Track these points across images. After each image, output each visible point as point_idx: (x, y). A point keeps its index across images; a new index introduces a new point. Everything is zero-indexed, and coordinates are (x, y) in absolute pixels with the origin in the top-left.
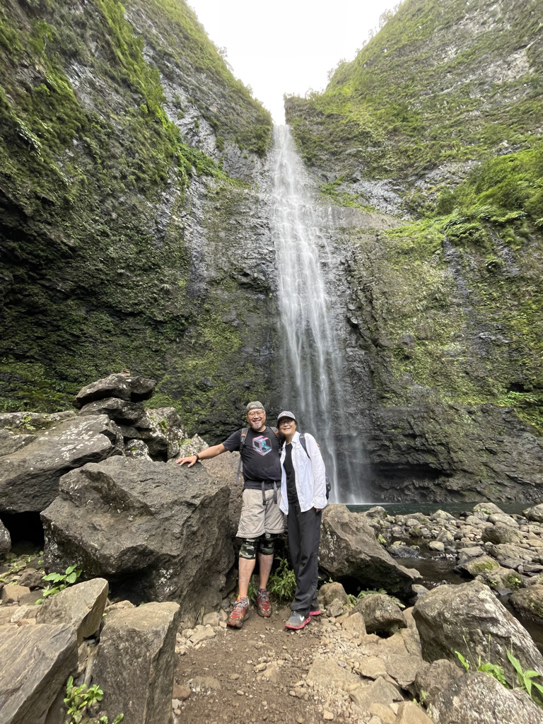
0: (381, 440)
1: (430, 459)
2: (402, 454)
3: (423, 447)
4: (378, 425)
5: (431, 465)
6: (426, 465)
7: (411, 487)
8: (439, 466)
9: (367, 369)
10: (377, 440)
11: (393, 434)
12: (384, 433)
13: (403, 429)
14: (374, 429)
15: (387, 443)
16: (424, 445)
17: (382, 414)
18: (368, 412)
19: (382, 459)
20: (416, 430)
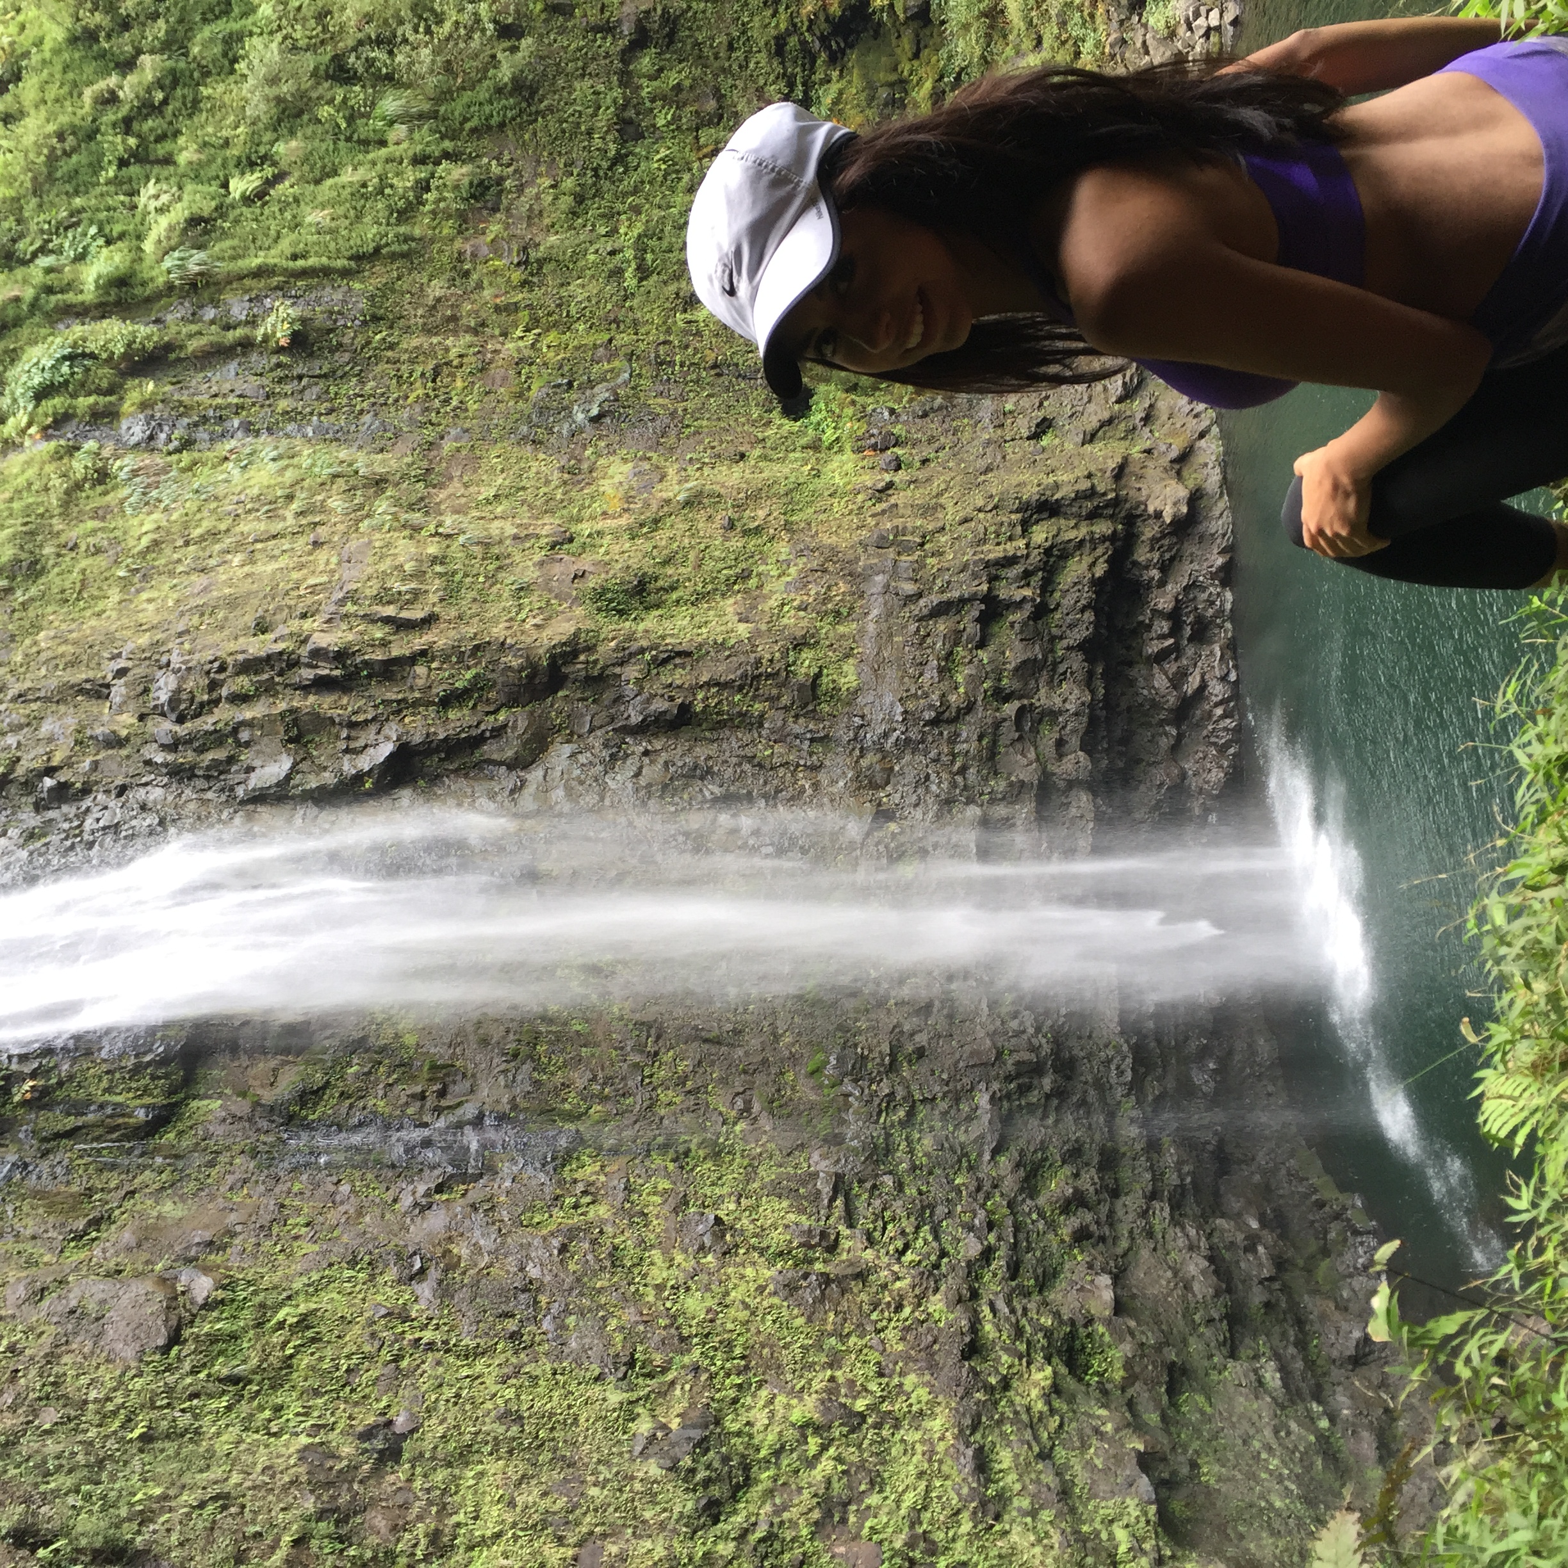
0: (997, 725)
1: (1076, 570)
2: (1055, 665)
3: (1036, 580)
4: (934, 722)
5: (1099, 571)
6: (1097, 584)
7: (1172, 668)
8: (1100, 551)
9: (658, 745)
10: (994, 743)
11: (974, 681)
12: (970, 708)
13: (956, 637)
14: (953, 740)
15: (1010, 709)
16: (1027, 574)
17: (888, 699)
18: (870, 759)
19: (1074, 741)
20: (966, 590)
